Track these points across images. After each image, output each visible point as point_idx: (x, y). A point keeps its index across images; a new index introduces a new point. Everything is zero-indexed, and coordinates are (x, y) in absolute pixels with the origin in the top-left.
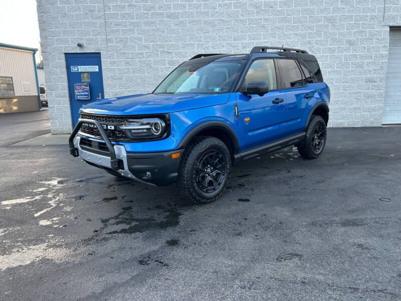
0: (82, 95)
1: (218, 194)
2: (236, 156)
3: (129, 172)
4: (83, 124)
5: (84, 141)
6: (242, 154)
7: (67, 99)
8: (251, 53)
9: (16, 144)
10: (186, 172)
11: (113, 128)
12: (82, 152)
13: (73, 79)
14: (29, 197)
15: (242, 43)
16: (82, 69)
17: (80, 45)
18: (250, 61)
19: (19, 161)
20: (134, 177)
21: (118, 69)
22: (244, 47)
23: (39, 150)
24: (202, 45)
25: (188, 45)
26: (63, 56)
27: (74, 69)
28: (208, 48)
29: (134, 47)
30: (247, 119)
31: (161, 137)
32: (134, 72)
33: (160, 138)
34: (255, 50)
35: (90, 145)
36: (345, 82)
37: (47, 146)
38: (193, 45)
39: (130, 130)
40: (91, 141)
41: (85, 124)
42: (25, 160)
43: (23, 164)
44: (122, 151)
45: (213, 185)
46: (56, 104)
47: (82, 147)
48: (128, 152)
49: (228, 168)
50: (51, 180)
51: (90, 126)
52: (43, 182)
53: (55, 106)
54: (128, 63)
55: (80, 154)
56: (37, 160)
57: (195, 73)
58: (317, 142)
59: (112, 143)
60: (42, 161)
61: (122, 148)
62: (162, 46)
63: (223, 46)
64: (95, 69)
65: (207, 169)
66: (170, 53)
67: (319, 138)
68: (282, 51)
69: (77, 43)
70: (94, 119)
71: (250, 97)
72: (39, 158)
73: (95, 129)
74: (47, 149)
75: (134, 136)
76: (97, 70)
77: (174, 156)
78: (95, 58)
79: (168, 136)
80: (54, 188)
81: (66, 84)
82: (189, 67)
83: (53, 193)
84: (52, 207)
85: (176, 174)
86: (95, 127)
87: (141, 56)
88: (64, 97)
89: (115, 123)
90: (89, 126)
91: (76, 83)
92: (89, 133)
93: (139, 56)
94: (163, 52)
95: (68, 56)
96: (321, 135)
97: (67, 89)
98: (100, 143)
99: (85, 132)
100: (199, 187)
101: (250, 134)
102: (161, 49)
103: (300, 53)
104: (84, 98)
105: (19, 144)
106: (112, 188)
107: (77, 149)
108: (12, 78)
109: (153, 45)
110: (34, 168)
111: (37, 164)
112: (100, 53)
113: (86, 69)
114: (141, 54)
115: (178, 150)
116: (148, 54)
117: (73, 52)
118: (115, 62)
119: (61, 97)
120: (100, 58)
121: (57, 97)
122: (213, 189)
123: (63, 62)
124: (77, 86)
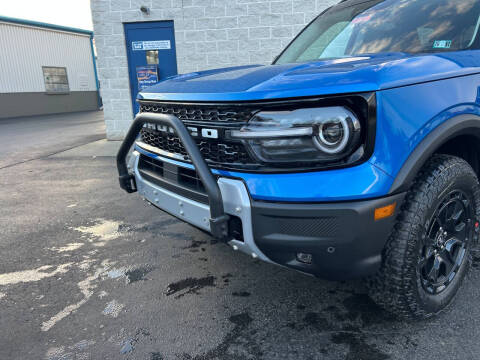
0: (147, 84)
3: (254, 247)
4: (145, 126)
5: (146, 161)
7: (128, 90)
9: (58, 155)
10: (402, 251)
11: (215, 134)
12: (143, 185)
13: (135, 60)
14: (47, 267)
16: (147, 45)
17: (144, 10)
19: (54, 182)
20: (264, 258)
21: (199, 44)
23: (85, 165)
26: (122, 26)
27: (136, 46)
29: (222, 10)
31: (345, 159)
32: (221, 48)
33: (340, 162)
35: (160, 172)
37: (99, 158)
39: (258, 140)
40: (161, 163)
41: (149, 125)
42: (62, 182)
43: (58, 189)
44: (238, 194)
46: (113, 97)
47: (143, 175)
48: (253, 198)
50: (93, 224)
51: (159, 129)
52: (79, 229)
53: (111, 100)
54: (213, 35)
55: (139, 187)
56: (80, 182)
59: (214, 171)
60: (88, 183)
61: (239, 186)
62: (263, 7)
64: (166, 45)
66: (276, 17)
69: (140, 6)
70: (169, 113)
72: (83, 179)
73: (171, 136)
74: (96, 164)
75: (270, 157)
76: (169, 47)
77: (380, 214)
78: (165, 29)
79: (366, 158)
80: (96, 245)
81: (125, 68)
83: (93, 257)
84: (83, 301)
85: (377, 259)
86: (171, 131)
87: (232, 24)
88: (123, 87)
89: (220, 123)
90: (157, 130)
91: (139, 66)
92: (156, 146)
93: (230, 23)
94: (266, 15)
95: (128, 26)
97: (127, 75)
98: (181, 170)
99: (149, 143)
102: (263, 12)
105: (63, 154)
106: (200, 249)
107: (133, 177)
108: (65, 68)
109: (250, 6)
110: (72, 198)
111: (78, 189)
112: (172, 21)
113: (153, 46)
114: (233, 20)
115: (392, 195)
116: (242, 20)
117: (135, 20)
118: (193, 34)
119: (119, 87)
120: (172, 28)
121: (114, 87)
122: (445, 284)
123: (121, 36)
124: (140, 70)
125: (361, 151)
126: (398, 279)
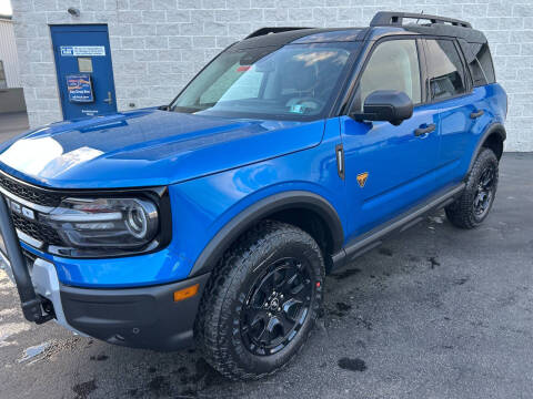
0: (80, 95)
1: (295, 351)
2: (335, 258)
6: (349, 249)
7: (57, 100)
8: (372, 25)
13: (65, 67)
15: (341, 10)
16: (78, 51)
17: (72, 12)
18: (371, 43)
21: (137, 52)
22: (344, 17)
24: (275, 12)
25: (251, 12)
26: (47, 29)
27: (66, 51)
28: (284, 19)
29: (162, 15)
30: (362, 177)
32: (162, 57)
34: (379, 19)
36: (510, 78)
38: (258, 12)
44: (49, 277)
45: (283, 335)
46: (40, 108)
49: (319, 289)
53: (38, 111)
54: (152, 42)
57: (254, 67)
58: (481, 197)
61: (51, 270)
62: (208, 14)
63: (310, 15)
64: (100, 51)
65: (269, 302)
66: (222, 25)
67: (485, 189)
68: (429, 22)
69: (68, 7)
71: (370, 126)
76: (104, 54)
78: (98, 33)
79: (163, 246)
81: (53, 76)
82: (242, 55)
85: (189, 333)
87: (174, 31)
88: (52, 97)
91: (69, 74)
93: (171, 30)
94: (210, 24)
95: (55, 29)
96: (488, 185)
97: (56, 83)
100: (248, 348)
101: (367, 206)
102: (209, 20)
103: (460, 27)
104: (84, 99)
109: (193, 12)
112: (106, 25)
113: (84, 52)
114: (174, 27)
115: (193, 277)
116: (185, 27)
117: (63, 22)
118: (131, 41)
119: (46, 96)
120: (106, 32)
121: (40, 96)
122: (283, 343)
123: (47, 39)
124: (70, 79)
125: (156, 243)
126: (215, 349)
